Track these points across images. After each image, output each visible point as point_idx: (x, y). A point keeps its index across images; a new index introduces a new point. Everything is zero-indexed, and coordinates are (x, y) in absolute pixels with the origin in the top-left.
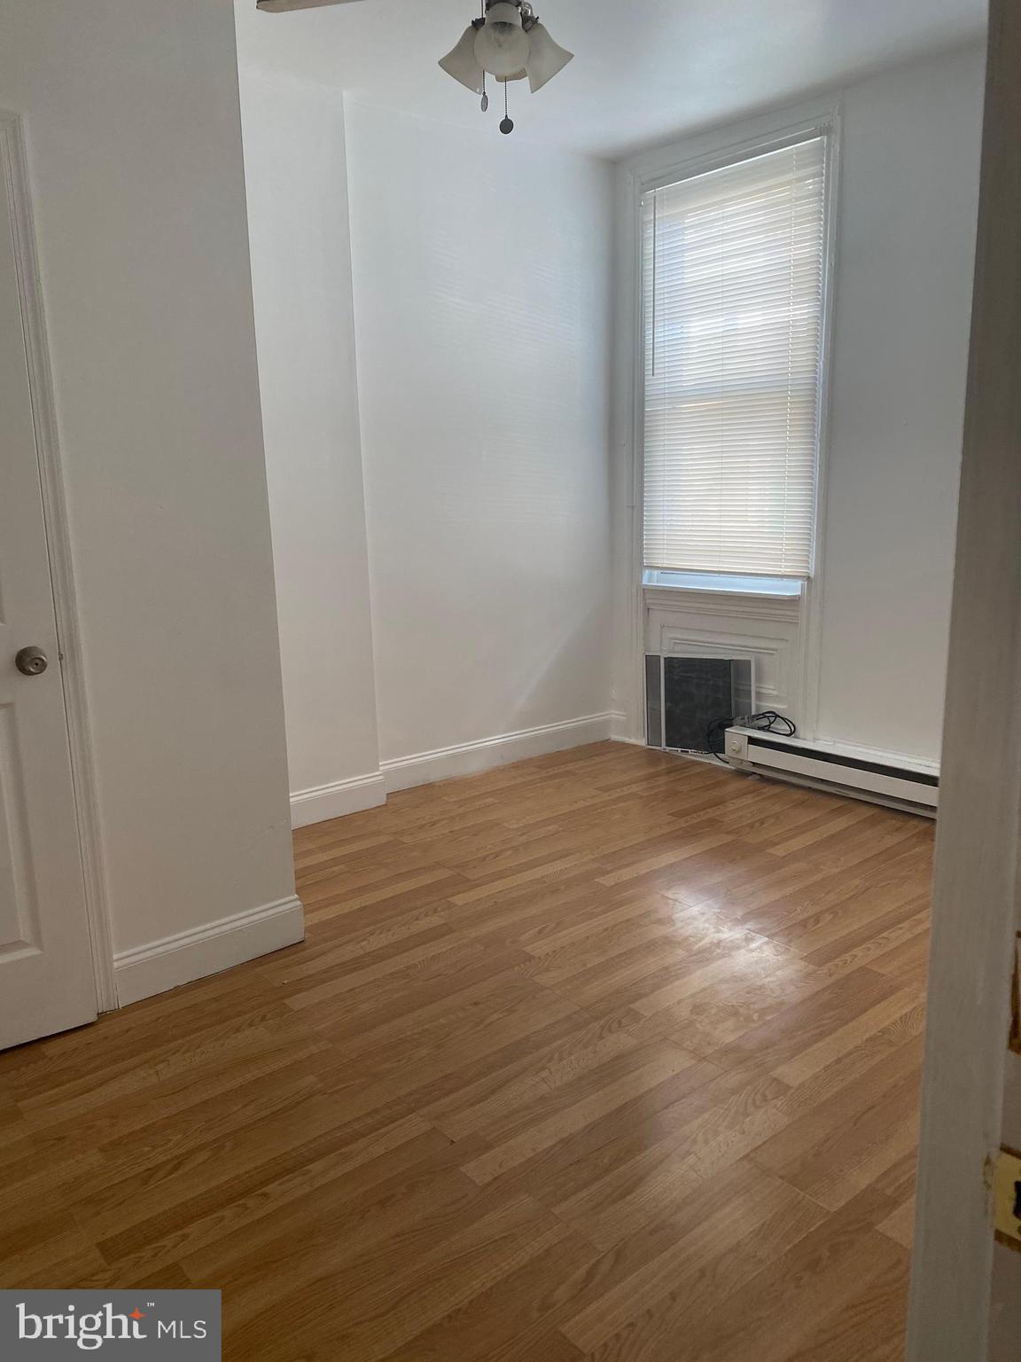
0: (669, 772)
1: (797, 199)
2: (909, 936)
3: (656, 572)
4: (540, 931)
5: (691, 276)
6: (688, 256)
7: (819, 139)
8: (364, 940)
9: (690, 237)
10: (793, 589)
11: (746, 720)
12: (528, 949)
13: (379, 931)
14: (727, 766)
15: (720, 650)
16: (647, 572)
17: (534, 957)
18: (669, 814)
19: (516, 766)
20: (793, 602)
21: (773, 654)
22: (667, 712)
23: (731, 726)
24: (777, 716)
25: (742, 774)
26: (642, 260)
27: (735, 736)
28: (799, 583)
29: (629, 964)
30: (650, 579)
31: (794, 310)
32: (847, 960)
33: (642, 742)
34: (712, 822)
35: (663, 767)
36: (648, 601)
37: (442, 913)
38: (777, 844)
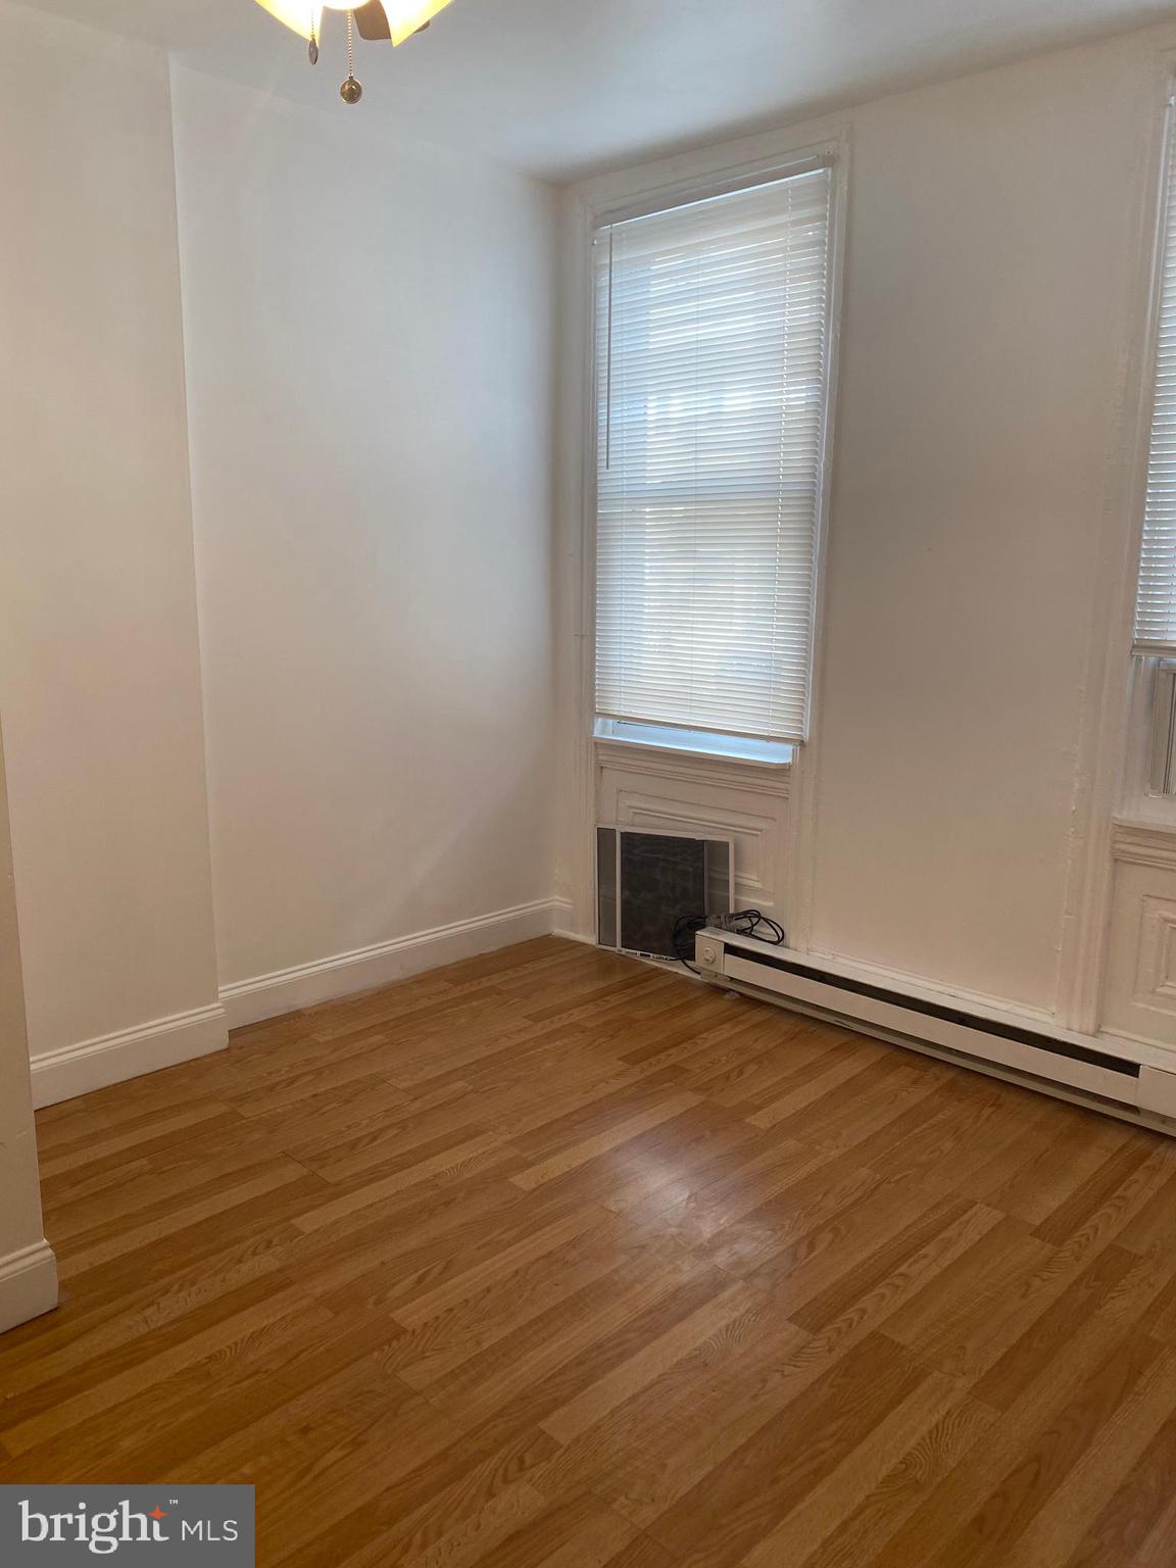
0: (628, 985)
1: (793, 248)
2: (935, 1270)
3: (611, 721)
4: (420, 1280)
5: (659, 340)
6: (656, 314)
7: (821, 171)
8: (151, 1304)
9: (657, 289)
10: (781, 755)
11: (723, 919)
12: (397, 1315)
13: (176, 1287)
14: (698, 977)
15: (690, 826)
16: (599, 721)
17: (404, 1331)
18: (619, 1059)
19: (421, 980)
20: (780, 771)
21: (757, 835)
22: (623, 902)
23: (702, 926)
24: (759, 916)
25: (716, 991)
26: (596, 317)
27: (709, 942)
28: (789, 748)
29: (545, 1340)
30: (603, 730)
31: (788, 392)
32: (852, 1319)
33: (591, 939)
34: (676, 1071)
35: (619, 977)
36: (601, 758)
37: (279, 1249)
38: (760, 1108)
